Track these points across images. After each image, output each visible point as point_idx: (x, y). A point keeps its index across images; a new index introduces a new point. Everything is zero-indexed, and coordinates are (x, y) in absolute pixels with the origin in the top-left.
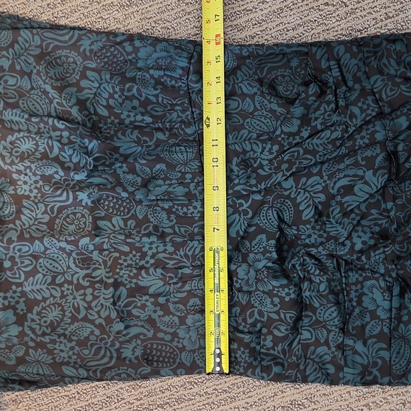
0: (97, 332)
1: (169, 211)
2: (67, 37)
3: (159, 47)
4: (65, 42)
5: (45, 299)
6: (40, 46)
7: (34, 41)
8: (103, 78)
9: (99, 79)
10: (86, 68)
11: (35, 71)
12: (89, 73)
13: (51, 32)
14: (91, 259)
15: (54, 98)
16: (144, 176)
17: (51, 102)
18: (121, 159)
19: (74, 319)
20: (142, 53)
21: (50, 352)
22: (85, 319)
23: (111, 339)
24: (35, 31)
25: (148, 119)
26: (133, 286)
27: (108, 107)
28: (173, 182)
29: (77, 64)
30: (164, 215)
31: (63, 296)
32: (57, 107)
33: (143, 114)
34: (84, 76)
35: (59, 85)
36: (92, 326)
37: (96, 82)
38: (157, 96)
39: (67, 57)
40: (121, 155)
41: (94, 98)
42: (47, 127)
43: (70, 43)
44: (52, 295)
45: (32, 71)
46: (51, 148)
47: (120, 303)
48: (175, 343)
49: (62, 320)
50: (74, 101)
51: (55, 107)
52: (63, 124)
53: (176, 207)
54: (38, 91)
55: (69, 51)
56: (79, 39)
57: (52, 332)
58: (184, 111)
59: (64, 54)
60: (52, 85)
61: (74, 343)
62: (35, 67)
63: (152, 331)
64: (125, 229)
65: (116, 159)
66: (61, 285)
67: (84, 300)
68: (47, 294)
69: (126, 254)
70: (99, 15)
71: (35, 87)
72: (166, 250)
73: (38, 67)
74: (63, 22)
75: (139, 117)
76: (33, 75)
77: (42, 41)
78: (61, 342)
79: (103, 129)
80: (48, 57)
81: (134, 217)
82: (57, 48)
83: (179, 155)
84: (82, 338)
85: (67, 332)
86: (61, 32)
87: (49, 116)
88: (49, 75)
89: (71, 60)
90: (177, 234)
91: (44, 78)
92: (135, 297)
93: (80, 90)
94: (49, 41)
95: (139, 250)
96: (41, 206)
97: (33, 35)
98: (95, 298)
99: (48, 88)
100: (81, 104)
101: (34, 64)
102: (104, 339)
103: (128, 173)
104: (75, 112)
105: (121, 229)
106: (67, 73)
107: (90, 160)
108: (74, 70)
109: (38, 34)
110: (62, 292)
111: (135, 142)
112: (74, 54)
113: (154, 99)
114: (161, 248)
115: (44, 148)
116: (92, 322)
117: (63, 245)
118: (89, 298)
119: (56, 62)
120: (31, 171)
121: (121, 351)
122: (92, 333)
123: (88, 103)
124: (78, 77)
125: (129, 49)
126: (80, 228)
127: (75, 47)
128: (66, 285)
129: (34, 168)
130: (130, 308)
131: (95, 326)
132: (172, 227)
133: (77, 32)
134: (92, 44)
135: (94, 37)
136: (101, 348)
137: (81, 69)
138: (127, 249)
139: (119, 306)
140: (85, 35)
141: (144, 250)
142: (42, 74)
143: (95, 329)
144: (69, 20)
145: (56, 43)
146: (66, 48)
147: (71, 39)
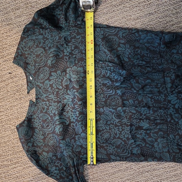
0: (123, 143)
1: (151, 98)
2: (114, 31)
3: (149, 34)
4: (113, 33)
5: (103, 130)
6: (103, 35)
7: (101, 33)
8: (127, 47)
9: (125, 47)
10: (120, 43)
11: (101, 44)
12: (121, 45)
13: (108, 29)
14: (121, 115)
15: (108, 54)
16: (142, 84)
17: (107, 56)
18: (133, 78)
19: (114, 138)
20: (142, 37)
21: (105, 150)
22: (119, 138)
23: (129, 146)
24: (102, 29)
25: (144, 63)
26: (137, 126)
27: (129, 58)
28: (153, 87)
29: (116, 41)
31: (110, 129)
32: (109, 58)
33: (142, 61)
34: (119, 46)
35: (110, 49)
36: (121, 141)
37: (124, 48)
39: (113, 39)
40: (133, 76)
41: (123, 54)
42: (105, 65)
43: (114, 33)
44: (106, 128)
45: (100, 44)
46: (107, 73)
47: (133, 132)
48: (153, 149)
49: (110, 138)
50: (115, 55)
51: (108, 58)
52: (111, 64)
53: (154, 96)
54: (102, 51)
55: (114, 36)
56: (118, 32)
57: (106, 142)
58: (158, 59)
59: (112, 37)
60: (108, 50)
61: (114, 147)
62: (101, 43)
63: (144, 144)
64: (134, 104)
65: (131, 78)
66: (109, 125)
67: (119, 131)
68: (104, 128)
69: (134, 114)
70: (125, 23)
71: (101, 50)
72: (150, 113)
73: (102, 43)
74: (112, 25)
75: (141, 62)
76: (101, 45)
77: (104, 32)
78: (110, 146)
79: (126, 66)
80: (106, 39)
81: (137, 100)
82: (109, 35)
83: (156, 76)
84: (118, 145)
85: (112, 143)
86: (111, 29)
87: (106, 61)
88: (107, 46)
89: (114, 40)
90: (154, 107)
91: (105, 47)
92: (138, 130)
93: (118, 51)
94: (107, 32)
95: (140, 112)
96: (102, 95)
97: (101, 30)
98: (123, 130)
99: (106, 51)
100: (118, 57)
101: (101, 41)
102: (126, 146)
103: (136, 83)
104: (116, 60)
105: (133, 104)
106: (113, 45)
107: (122, 78)
108: (115, 43)
109: (103, 30)
110: (110, 127)
111: (139, 71)
113: (146, 55)
114: (148, 112)
115: (104, 73)
116: (121, 139)
117: (111, 110)
118: (121, 130)
119: (109, 41)
120: (99, 82)
121: (132, 151)
122: (121, 143)
123: (120, 56)
124: (117, 46)
125: (137, 35)
126: (117, 104)
127: (116, 35)
128: (111, 125)
129: (100, 81)
130: (136, 134)
131: (123, 141)
132: (153, 104)
133: (117, 29)
134: (123, 33)
135: (124, 31)
136: (125, 149)
137: (118, 43)
138: (135, 112)
139: (132, 133)
140: (120, 30)
141: (141, 112)
142: (104, 45)
143: (122, 142)
144: (114, 25)
145: (109, 33)
146: (113, 35)
147: (115, 32)
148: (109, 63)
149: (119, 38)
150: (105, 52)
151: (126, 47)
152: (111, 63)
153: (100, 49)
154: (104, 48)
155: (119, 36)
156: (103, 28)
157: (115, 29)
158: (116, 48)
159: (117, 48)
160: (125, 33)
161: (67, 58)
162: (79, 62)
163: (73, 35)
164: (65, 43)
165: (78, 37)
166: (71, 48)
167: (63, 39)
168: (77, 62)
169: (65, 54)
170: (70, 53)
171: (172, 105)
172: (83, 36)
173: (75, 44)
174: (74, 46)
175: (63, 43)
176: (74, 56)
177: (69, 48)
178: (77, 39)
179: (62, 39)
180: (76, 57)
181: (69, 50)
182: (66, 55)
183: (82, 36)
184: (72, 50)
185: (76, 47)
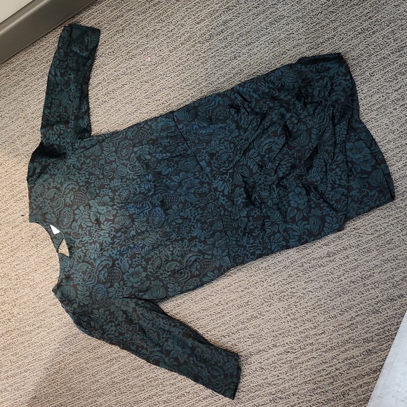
0: (178, 265)
1: (194, 193)
3: (159, 120)
16: (177, 181)
17: (127, 166)
18: (165, 177)
19: (167, 261)
20: (153, 127)
21: (161, 280)
22: (173, 260)
25: (169, 155)
29: (131, 144)
30: (193, 195)
31: (160, 252)
32: (130, 167)
33: (165, 153)
36: (176, 263)
38: (169, 142)
39: (126, 144)
40: (164, 175)
43: (123, 138)
44: (155, 253)
46: (136, 189)
49: (162, 263)
50: (135, 159)
52: (136, 176)
53: (197, 190)
55: (125, 141)
56: (126, 133)
57: (159, 270)
58: (183, 144)
60: (126, 160)
61: (170, 272)
64: (179, 210)
66: (157, 248)
67: (169, 251)
68: (153, 254)
71: (119, 165)
72: (199, 213)
75: (164, 155)
78: (165, 274)
80: (119, 149)
81: (181, 202)
84: (173, 269)
85: (166, 268)
88: (123, 156)
91: (121, 159)
94: (115, 141)
95: (187, 218)
96: (142, 215)
98: (174, 248)
101: (115, 155)
103: (171, 183)
107: (151, 183)
110: (159, 250)
112: (127, 141)
113: (168, 144)
118: (171, 249)
119: (123, 148)
122: (176, 265)
124: (132, 148)
125: (147, 127)
126: (160, 217)
128: (160, 247)
132: (198, 201)
134: (132, 133)
135: (132, 129)
138: (181, 221)
140: (128, 131)
145: (118, 141)
147: (123, 135)
161: (85, 188)
165: (88, 161)
168: (98, 192)
169: (80, 184)
170: (86, 183)
171: (220, 192)
174: (87, 173)
176: (92, 185)
178: (88, 164)
180: (95, 186)
182: (82, 186)
184: (88, 179)
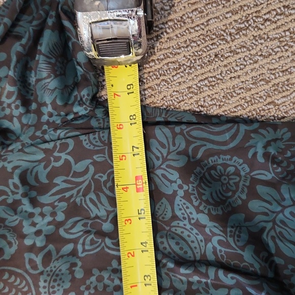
2: (227, 136)
4: (225, 143)
6: (184, 153)
7: (174, 145)
8: (287, 196)
9: (278, 197)
10: (255, 181)
11: (181, 193)
12: (261, 189)
13: (202, 130)
15: (214, 234)
24: (177, 129)
34: (253, 194)
35: (220, 212)
37: (275, 203)
41: (273, 228)
42: (204, 280)
45: (175, 192)
51: (214, 248)
54: (186, 222)
59: (220, 161)
62: (180, 187)
70: (269, 100)
73: (186, 187)
74: (214, 111)
76: (178, 199)
77: (188, 143)
82: (210, 153)
86: (217, 129)
89: (232, 169)
93: (250, 216)
97: (175, 135)
99: (203, 219)
100: (256, 240)
106: (228, 190)
108: (237, 184)
109: (182, 133)
123: (264, 236)
127: (240, 151)
133: (243, 128)
137: (248, 184)
142: (192, 197)
144: (222, 109)
145: (210, 146)
146: (225, 153)
147: (233, 137)
148: (221, 273)
149: (252, 164)
150: (199, 226)
151: (284, 199)
152: (230, 275)
153: (178, 213)
154: (192, 210)
155: (250, 155)
156: (184, 127)
157: (231, 128)
158: (240, 202)
159: (245, 203)
160: (275, 140)
162: (88, 273)
163: (57, 159)
164: (25, 195)
166: (53, 214)
167: (16, 180)
172: (99, 160)
173: (67, 195)
175: (18, 197)
177: (43, 215)
179: (10, 181)
181: (42, 223)
183: (94, 163)
185: (74, 210)
